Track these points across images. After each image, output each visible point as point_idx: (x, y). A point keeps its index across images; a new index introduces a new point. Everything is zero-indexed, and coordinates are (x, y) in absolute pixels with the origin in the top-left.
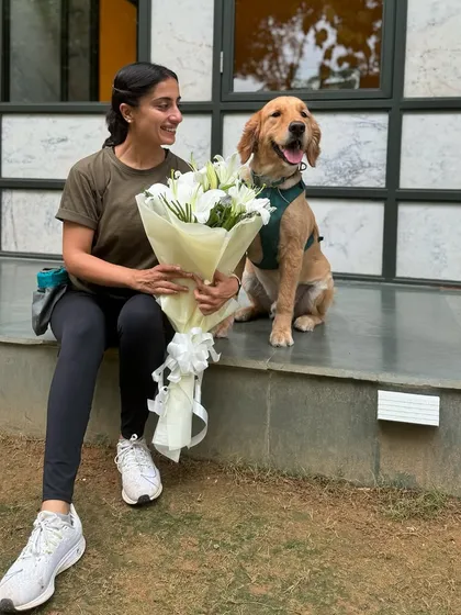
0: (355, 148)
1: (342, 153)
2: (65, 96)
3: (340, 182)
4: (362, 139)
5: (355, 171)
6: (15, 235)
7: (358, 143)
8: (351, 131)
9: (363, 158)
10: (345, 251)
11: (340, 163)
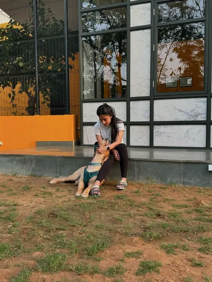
0: (196, 109)
1: (192, 111)
2: (102, 97)
3: (192, 119)
4: (199, 106)
5: (196, 116)
6: (88, 139)
7: (197, 107)
8: (195, 103)
9: (199, 111)
10: (194, 140)
11: (192, 113)
